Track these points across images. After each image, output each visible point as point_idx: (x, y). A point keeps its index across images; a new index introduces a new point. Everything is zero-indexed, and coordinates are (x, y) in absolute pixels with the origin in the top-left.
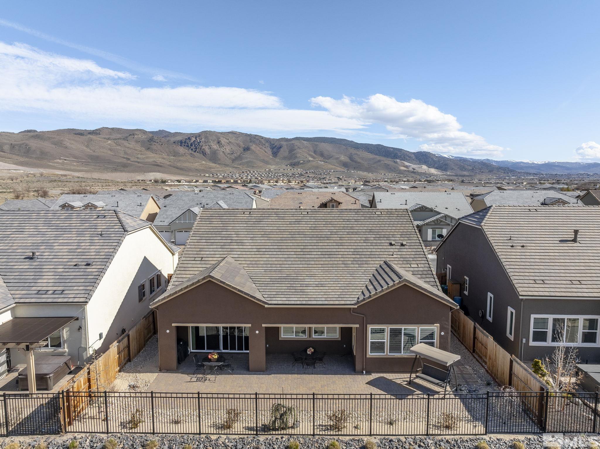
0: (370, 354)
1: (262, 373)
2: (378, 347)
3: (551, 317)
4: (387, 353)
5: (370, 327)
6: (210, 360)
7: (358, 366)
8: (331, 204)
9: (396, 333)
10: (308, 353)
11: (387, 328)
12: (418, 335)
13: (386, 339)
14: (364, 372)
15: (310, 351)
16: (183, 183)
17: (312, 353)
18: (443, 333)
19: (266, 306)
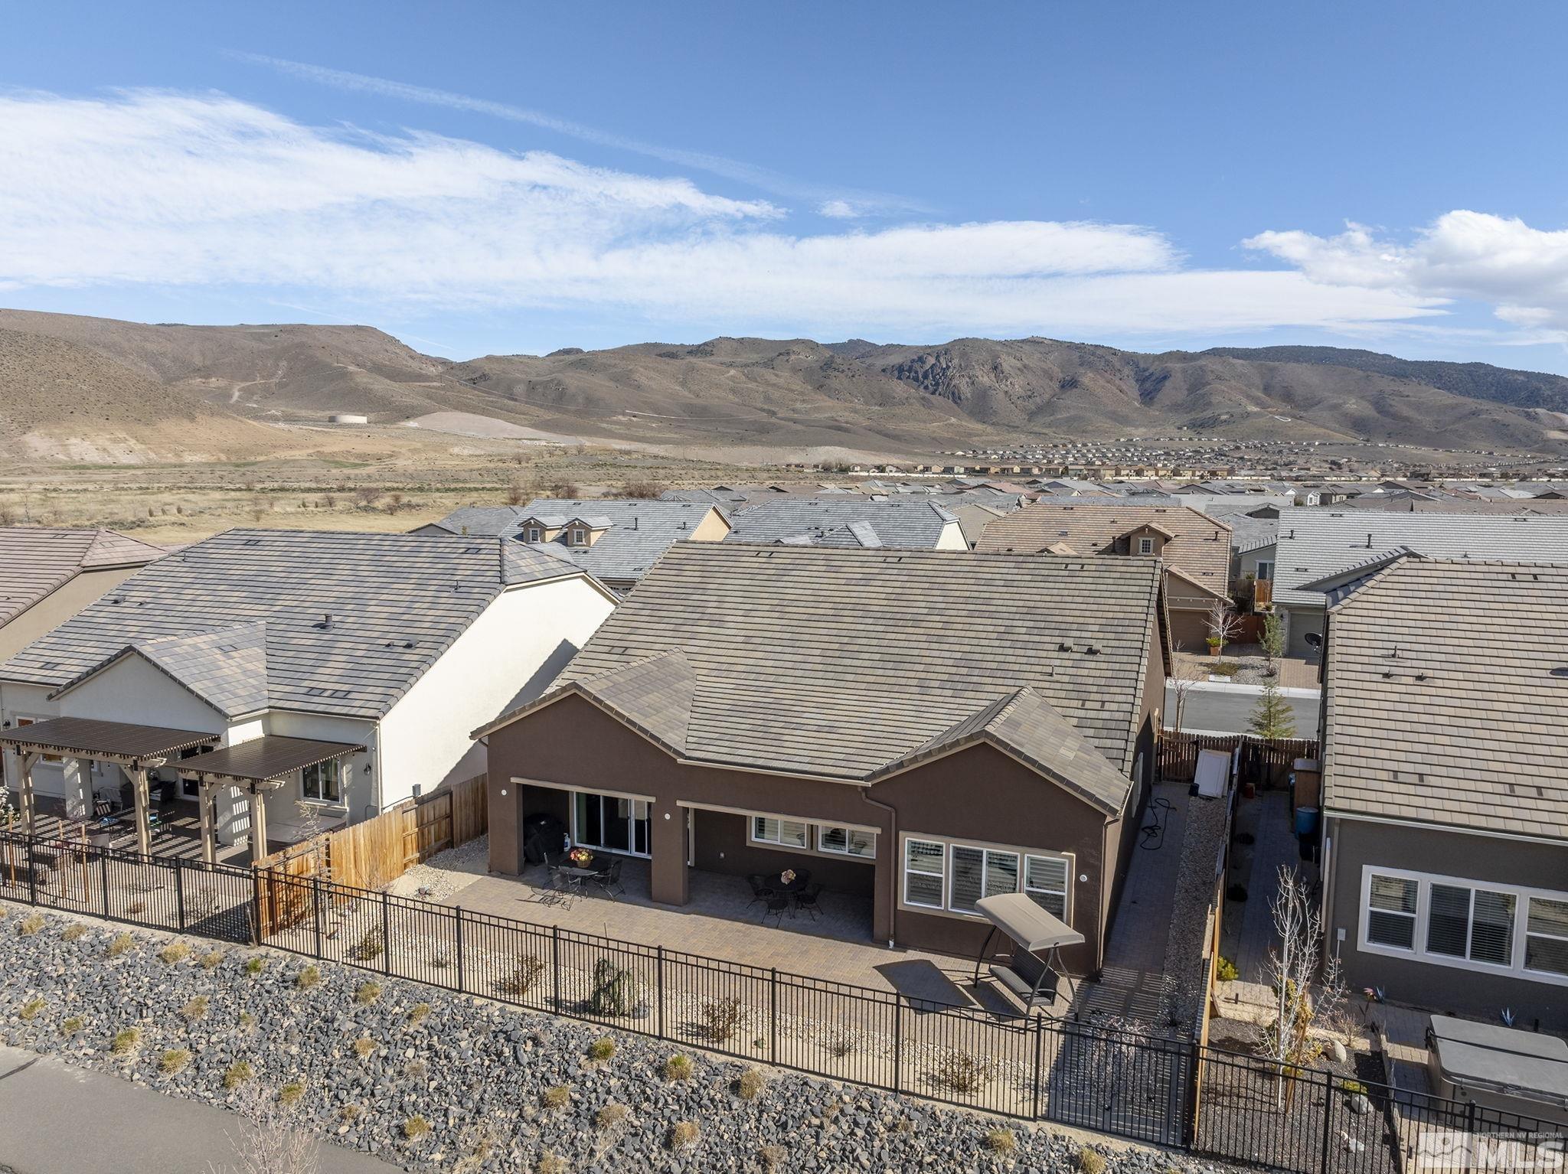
0: (905, 903)
1: (675, 908)
2: (926, 888)
3: (1425, 882)
4: (946, 906)
5: (907, 839)
6: (574, 864)
7: (880, 927)
8: (1141, 539)
9: (967, 862)
10: (784, 880)
11: (949, 845)
12: (1023, 875)
13: (945, 870)
14: (891, 943)
15: (788, 876)
17: (792, 882)
18: (1084, 878)
19: (680, 760)
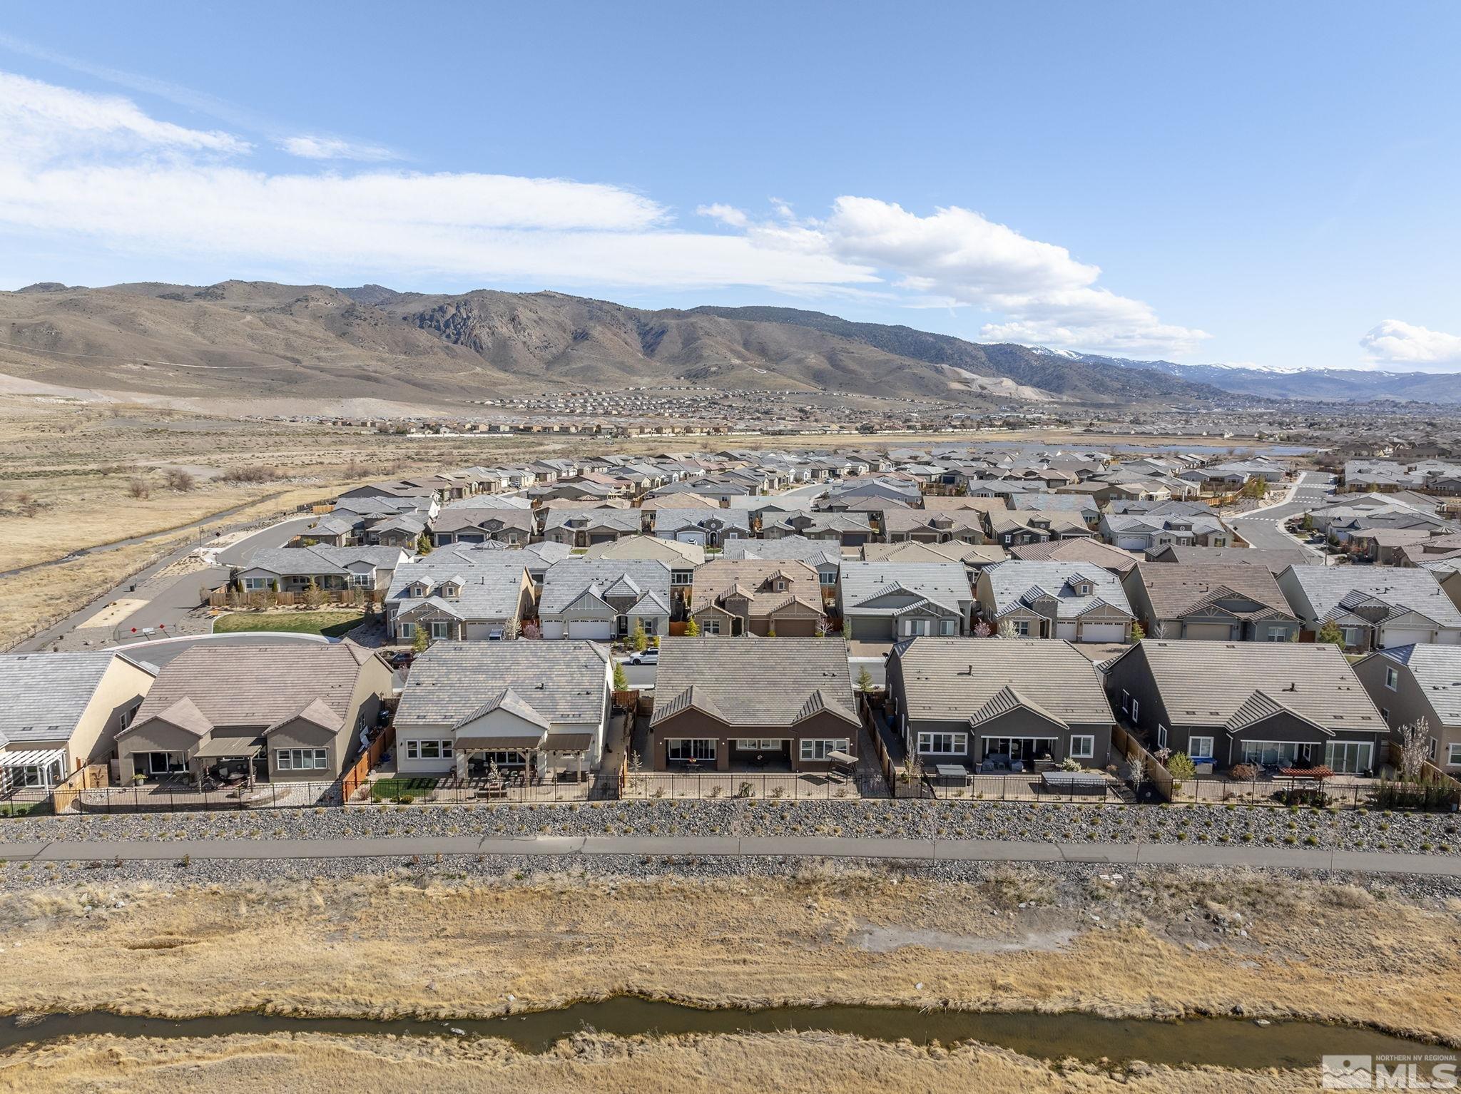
0: (801, 759)
1: (726, 772)
2: (808, 754)
3: (932, 734)
4: (813, 758)
5: (802, 740)
6: (690, 763)
7: (793, 767)
8: (779, 582)
9: (819, 745)
11: (813, 741)
12: (835, 745)
13: (813, 749)
14: (798, 771)
16: (446, 435)
18: (852, 744)
19: (730, 726)
